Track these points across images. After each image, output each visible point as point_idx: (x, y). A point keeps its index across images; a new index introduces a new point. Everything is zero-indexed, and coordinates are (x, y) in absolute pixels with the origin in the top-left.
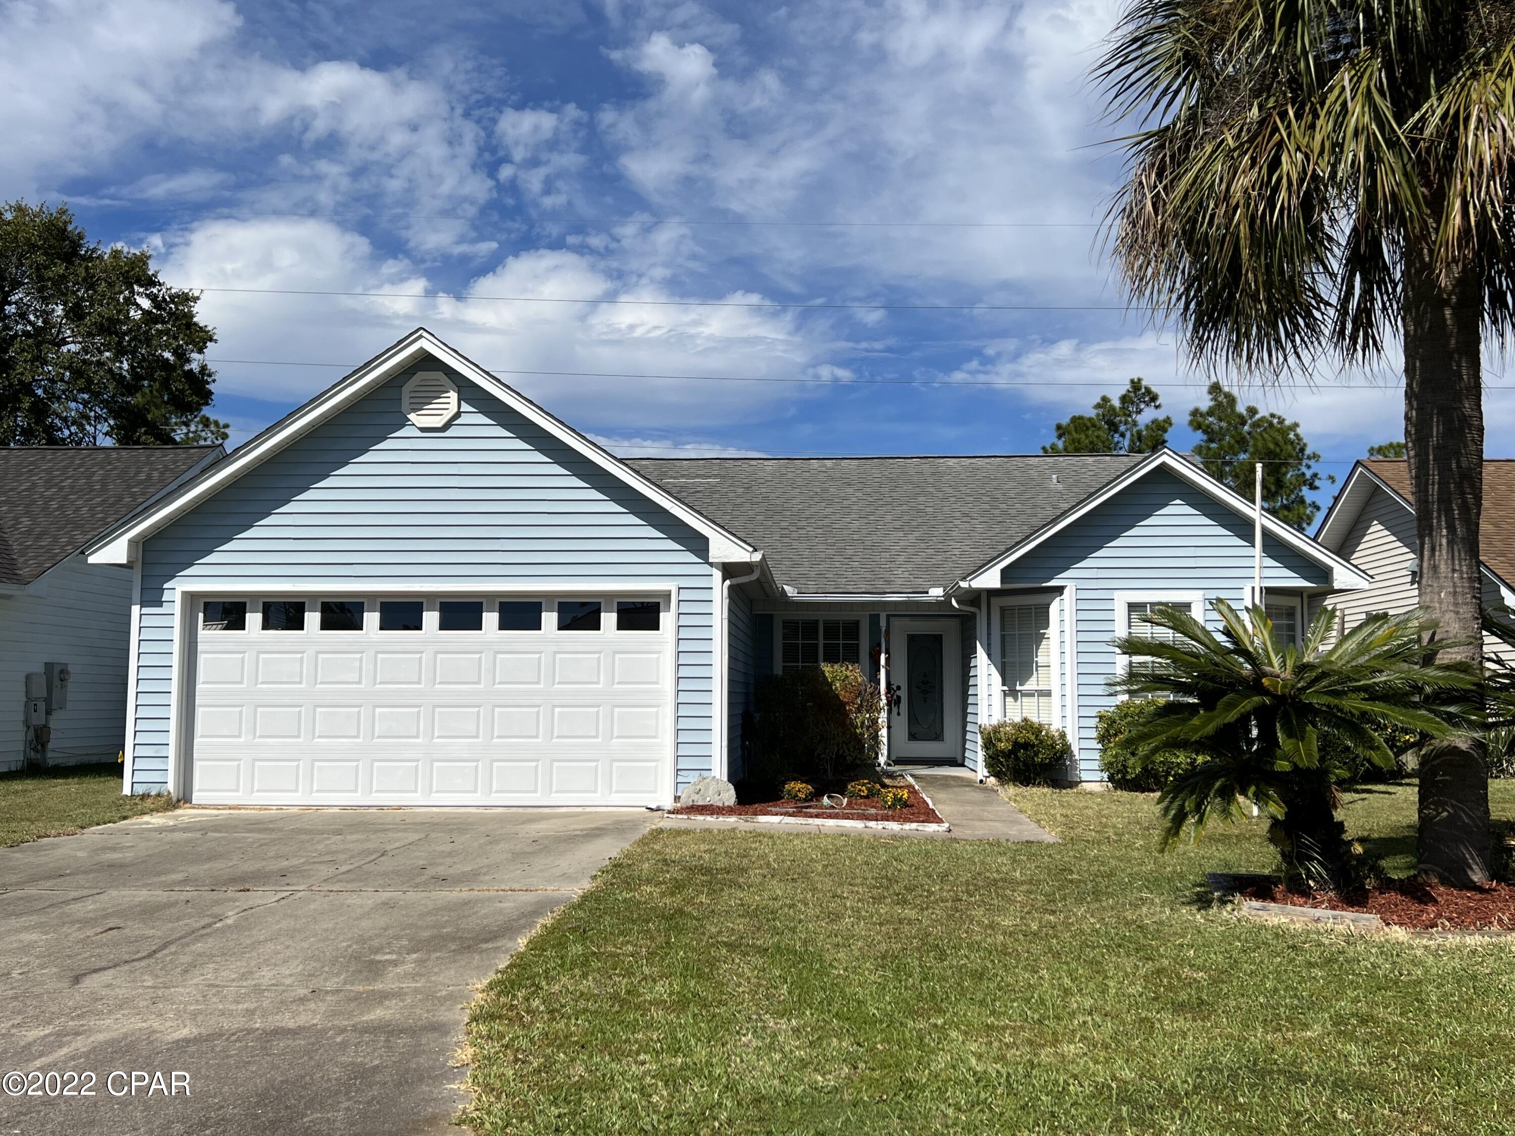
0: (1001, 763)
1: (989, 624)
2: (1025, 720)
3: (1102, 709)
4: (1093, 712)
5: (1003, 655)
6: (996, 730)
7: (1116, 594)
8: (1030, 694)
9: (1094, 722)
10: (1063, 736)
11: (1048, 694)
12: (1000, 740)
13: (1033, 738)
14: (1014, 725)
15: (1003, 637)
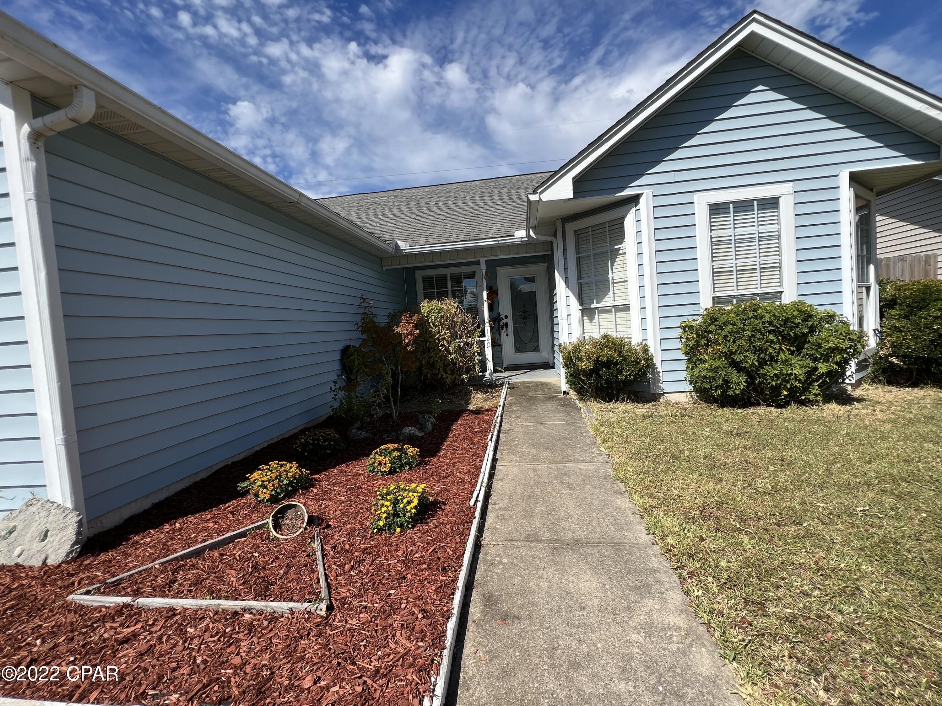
0: (583, 381)
1: (565, 250)
2: (606, 336)
3: (685, 319)
4: (677, 322)
5: (580, 277)
6: (576, 349)
7: (696, 197)
8: (606, 311)
9: (678, 333)
10: (646, 350)
11: (626, 308)
12: (580, 359)
13: (616, 355)
14: (595, 344)
15: (579, 260)
